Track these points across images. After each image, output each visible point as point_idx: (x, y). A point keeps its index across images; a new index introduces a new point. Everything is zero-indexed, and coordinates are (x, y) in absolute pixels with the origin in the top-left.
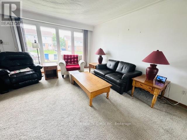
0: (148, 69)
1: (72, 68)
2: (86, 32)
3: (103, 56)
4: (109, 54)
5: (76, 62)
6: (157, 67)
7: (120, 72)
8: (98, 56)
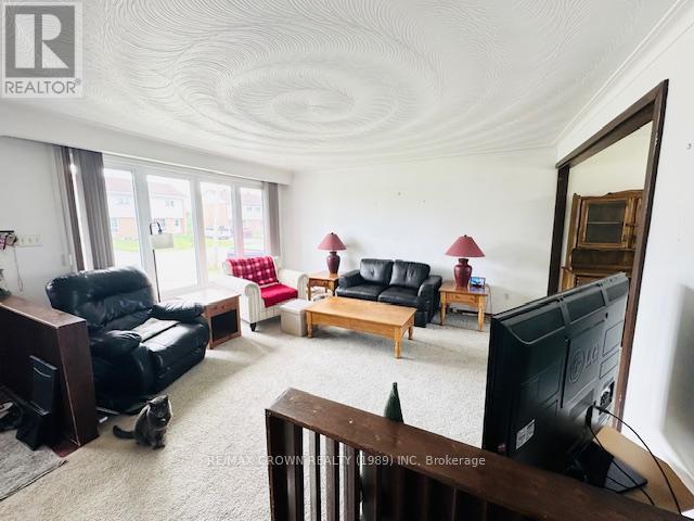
0: (458, 269)
1: (278, 295)
2: (272, 189)
3: (339, 253)
4: (355, 246)
5: (271, 279)
6: (469, 263)
7: (403, 283)
8: (327, 254)
